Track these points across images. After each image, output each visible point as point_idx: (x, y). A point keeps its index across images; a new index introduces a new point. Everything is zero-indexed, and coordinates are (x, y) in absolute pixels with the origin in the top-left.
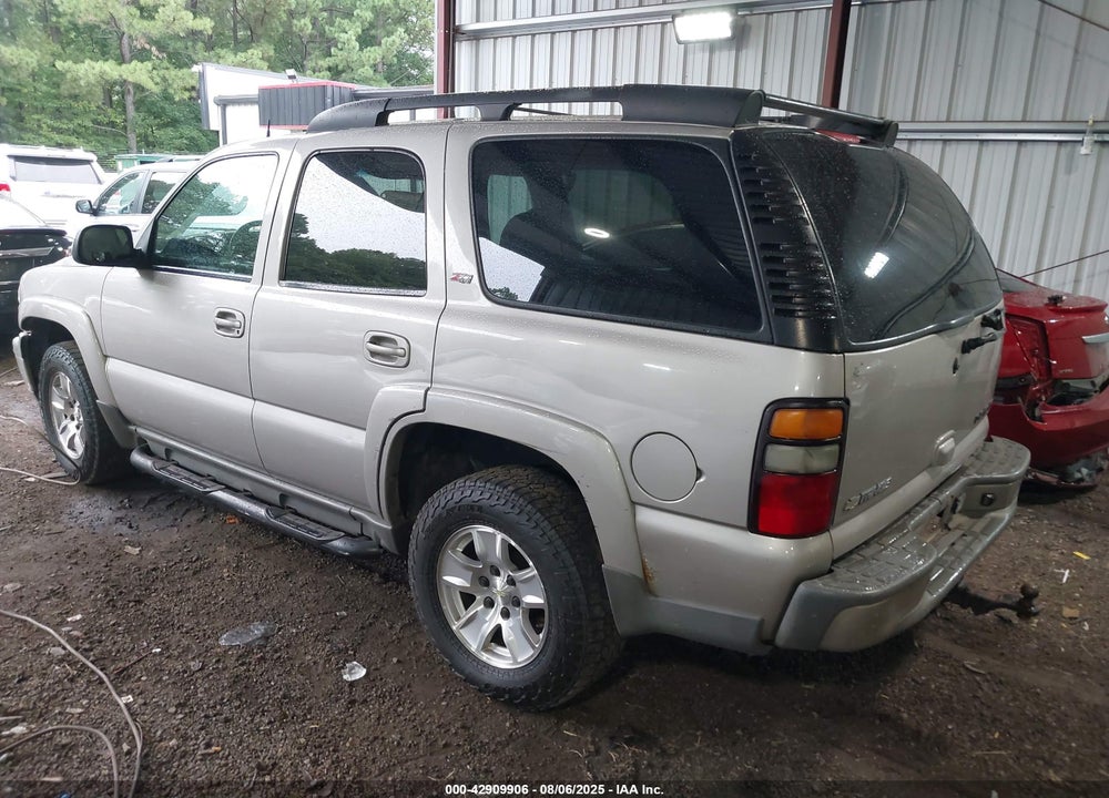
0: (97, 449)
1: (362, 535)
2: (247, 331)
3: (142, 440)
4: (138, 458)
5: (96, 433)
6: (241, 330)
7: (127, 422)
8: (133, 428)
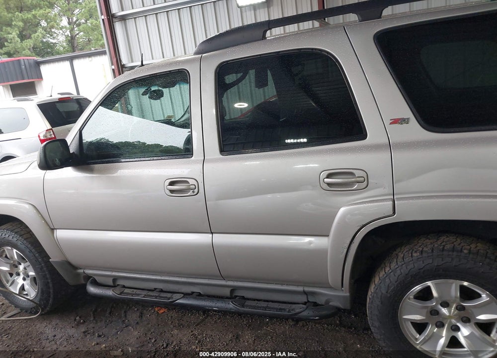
0: (51, 291)
1: (308, 301)
2: (201, 190)
3: (88, 277)
4: (92, 289)
5: (49, 281)
6: (196, 191)
7: (75, 268)
8: (82, 271)
